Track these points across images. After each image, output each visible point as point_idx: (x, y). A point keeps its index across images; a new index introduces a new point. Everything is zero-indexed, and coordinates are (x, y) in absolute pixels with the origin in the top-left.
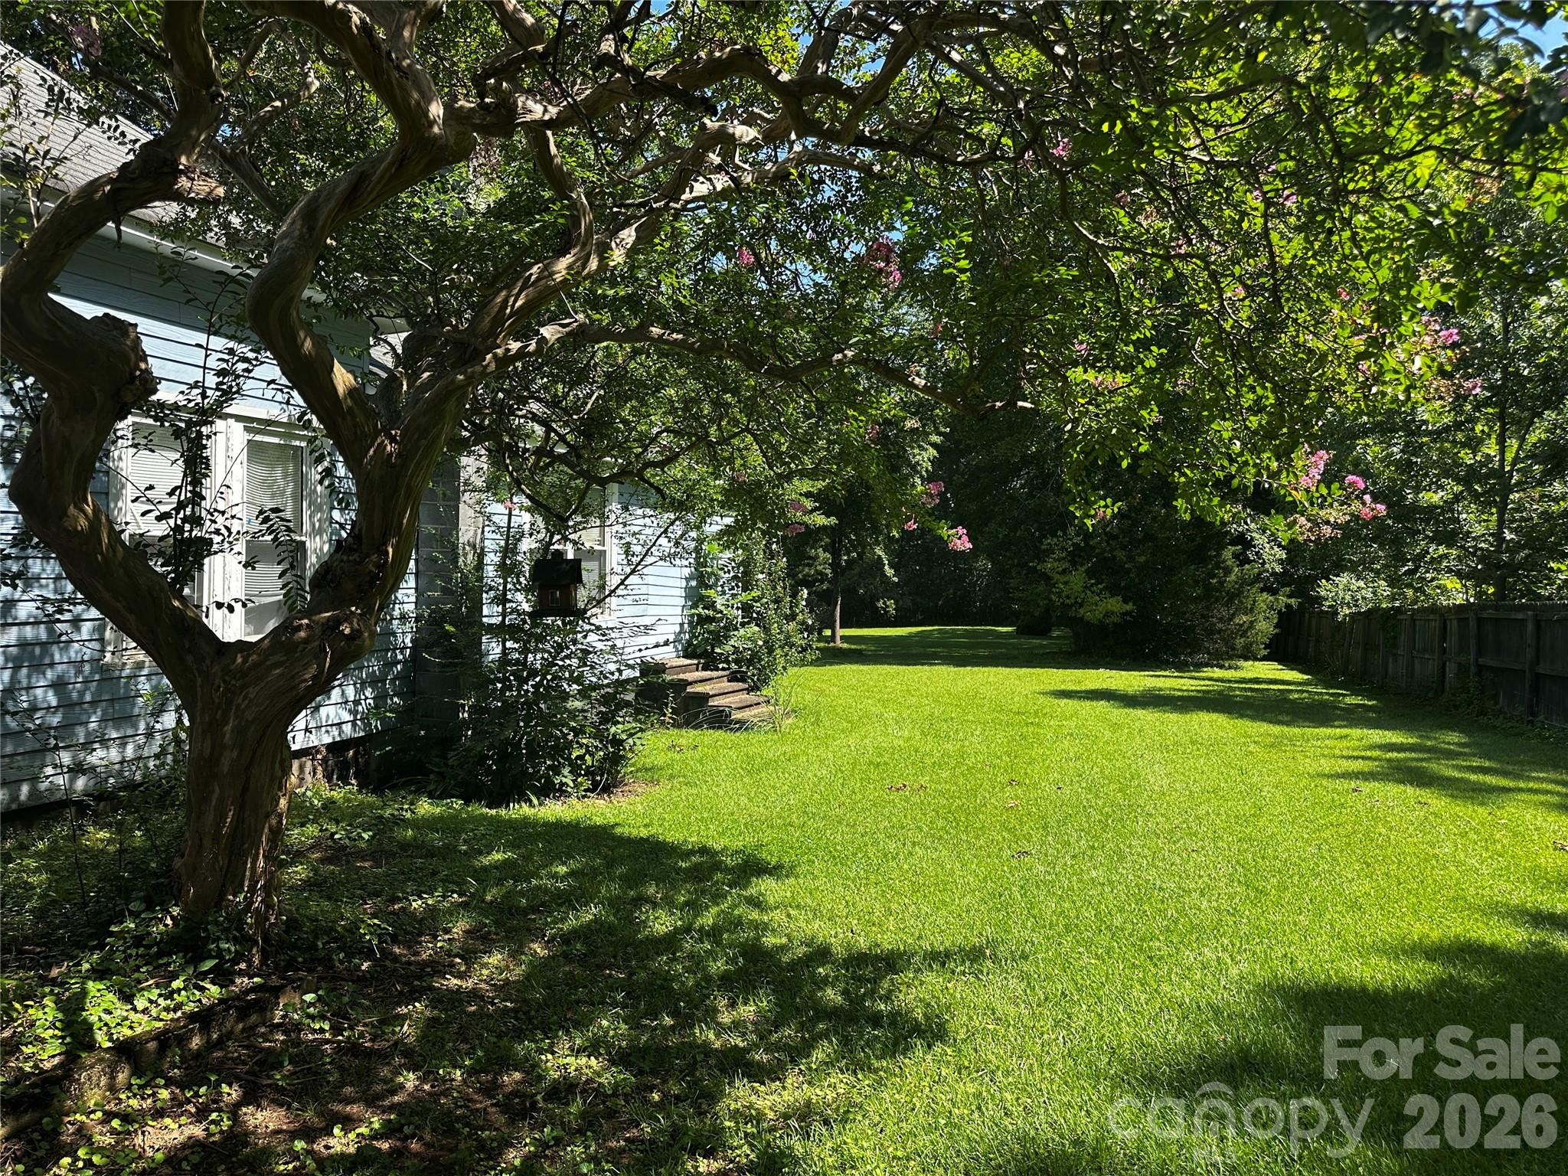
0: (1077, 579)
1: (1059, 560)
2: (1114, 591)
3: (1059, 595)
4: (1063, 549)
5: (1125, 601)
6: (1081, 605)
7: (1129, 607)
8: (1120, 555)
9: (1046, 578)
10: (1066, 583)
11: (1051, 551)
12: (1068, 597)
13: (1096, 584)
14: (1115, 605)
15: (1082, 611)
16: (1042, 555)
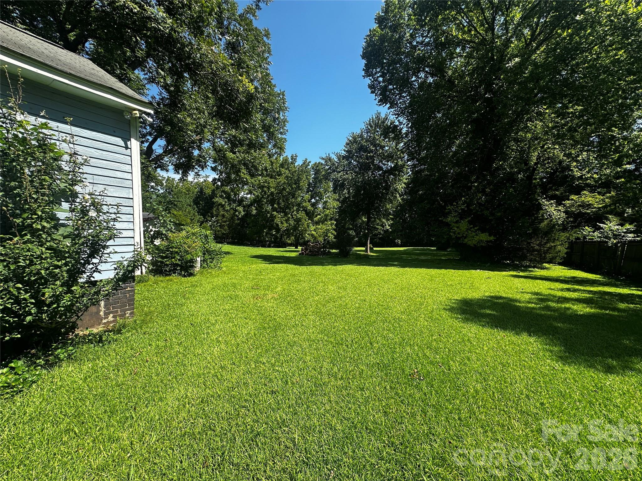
0: (464, 225)
1: (454, 216)
2: (483, 230)
3: (454, 233)
4: (456, 211)
5: (490, 235)
6: (465, 238)
7: (492, 238)
8: (486, 213)
9: (448, 225)
10: (458, 227)
11: (450, 212)
12: (459, 234)
13: (474, 227)
14: (484, 237)
15: (466, 240)
16: (446, 215)
